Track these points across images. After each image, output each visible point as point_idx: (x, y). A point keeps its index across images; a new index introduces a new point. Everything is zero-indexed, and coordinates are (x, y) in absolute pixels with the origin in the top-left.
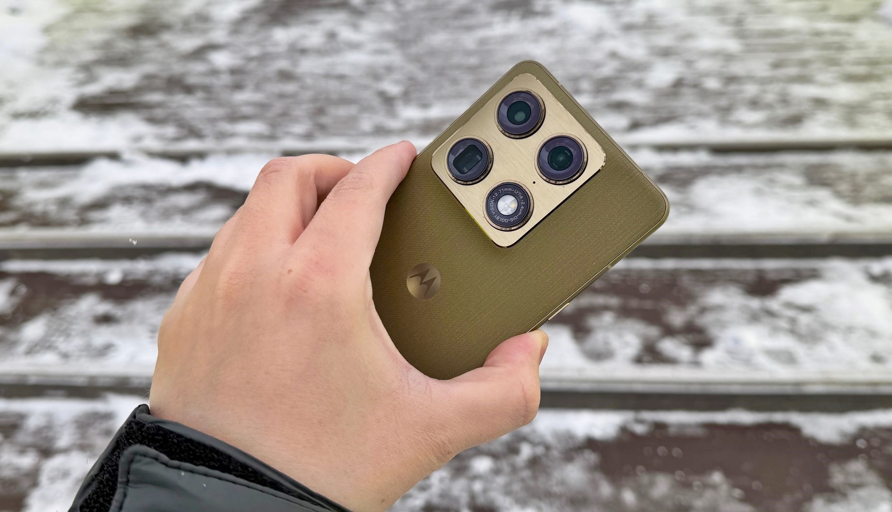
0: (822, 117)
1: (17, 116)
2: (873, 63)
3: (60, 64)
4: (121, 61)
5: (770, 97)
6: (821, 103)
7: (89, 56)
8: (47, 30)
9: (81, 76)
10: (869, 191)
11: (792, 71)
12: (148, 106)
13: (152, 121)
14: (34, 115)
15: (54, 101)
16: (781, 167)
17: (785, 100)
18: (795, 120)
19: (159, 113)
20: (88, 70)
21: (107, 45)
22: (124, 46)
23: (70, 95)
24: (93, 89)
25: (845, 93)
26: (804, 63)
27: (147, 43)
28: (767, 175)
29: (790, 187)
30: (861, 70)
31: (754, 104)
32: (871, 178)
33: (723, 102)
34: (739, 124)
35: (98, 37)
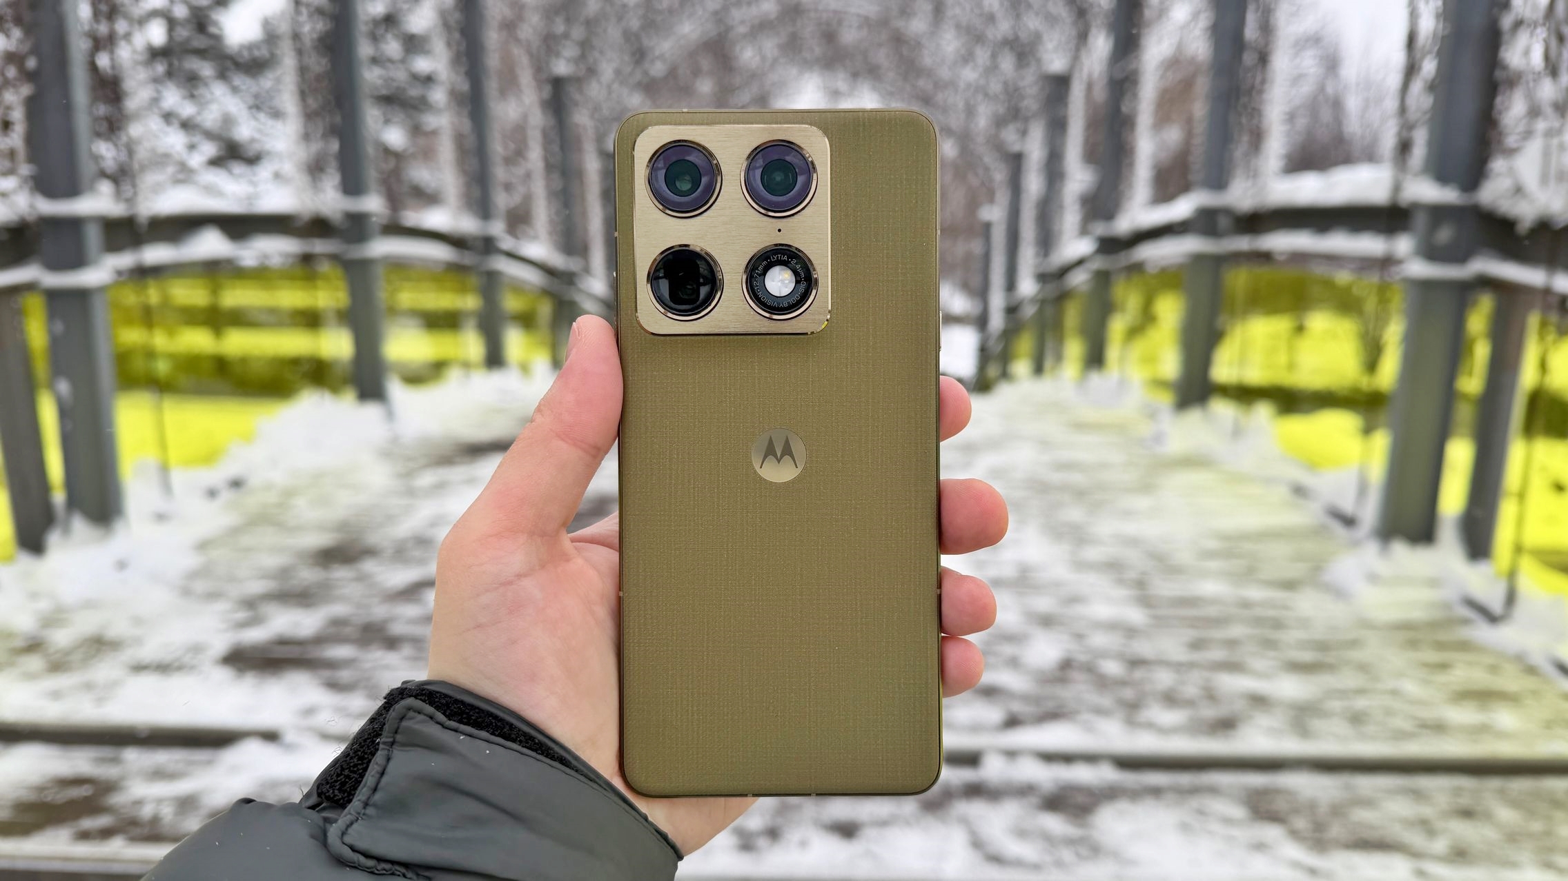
0: (1263, 720)
1: (139, 668)
2: (1322, 646)
3: (213, 596)
4: (302, 597)
5: (1191, 690)
6: (1259, 701)
7: (257, 587)
8: (203, 546)
9: (242, 615)
10: (1336, 830)
11: (1217, 654)
12: (331, 665)
13: (334, 686)
14: (163, 668)
15: (197, 649)
16: (1213, 791)
17: (1211, 695)
18: (1226, 725)
19: (345, 675)
20: (254, 606)
21: (284, 573)
22: (308, 575)
23: (221, 643)
24: (256, 635)
25: (1290, 688)
26: (1232, 643)
27: (341, 573)
28: (1195, 802)
29: (1228, 821)
30: (1307, 656)
31: (1170, 699)
32: (1337, 811)
33: (1128, 694)
34: (1150, 726)
35: (272, 561)
